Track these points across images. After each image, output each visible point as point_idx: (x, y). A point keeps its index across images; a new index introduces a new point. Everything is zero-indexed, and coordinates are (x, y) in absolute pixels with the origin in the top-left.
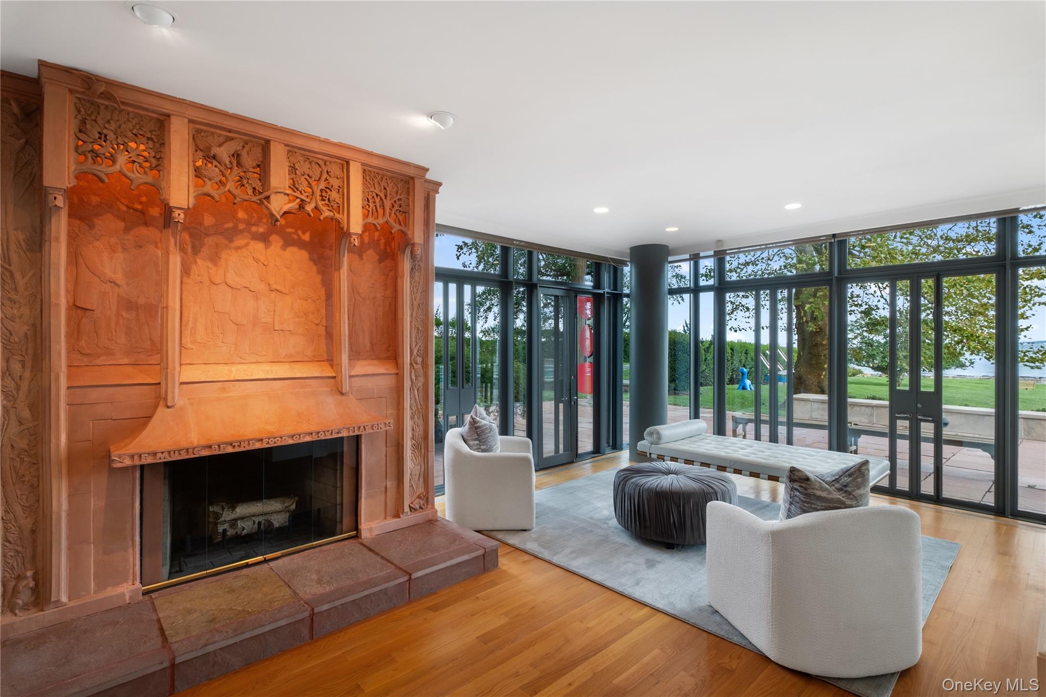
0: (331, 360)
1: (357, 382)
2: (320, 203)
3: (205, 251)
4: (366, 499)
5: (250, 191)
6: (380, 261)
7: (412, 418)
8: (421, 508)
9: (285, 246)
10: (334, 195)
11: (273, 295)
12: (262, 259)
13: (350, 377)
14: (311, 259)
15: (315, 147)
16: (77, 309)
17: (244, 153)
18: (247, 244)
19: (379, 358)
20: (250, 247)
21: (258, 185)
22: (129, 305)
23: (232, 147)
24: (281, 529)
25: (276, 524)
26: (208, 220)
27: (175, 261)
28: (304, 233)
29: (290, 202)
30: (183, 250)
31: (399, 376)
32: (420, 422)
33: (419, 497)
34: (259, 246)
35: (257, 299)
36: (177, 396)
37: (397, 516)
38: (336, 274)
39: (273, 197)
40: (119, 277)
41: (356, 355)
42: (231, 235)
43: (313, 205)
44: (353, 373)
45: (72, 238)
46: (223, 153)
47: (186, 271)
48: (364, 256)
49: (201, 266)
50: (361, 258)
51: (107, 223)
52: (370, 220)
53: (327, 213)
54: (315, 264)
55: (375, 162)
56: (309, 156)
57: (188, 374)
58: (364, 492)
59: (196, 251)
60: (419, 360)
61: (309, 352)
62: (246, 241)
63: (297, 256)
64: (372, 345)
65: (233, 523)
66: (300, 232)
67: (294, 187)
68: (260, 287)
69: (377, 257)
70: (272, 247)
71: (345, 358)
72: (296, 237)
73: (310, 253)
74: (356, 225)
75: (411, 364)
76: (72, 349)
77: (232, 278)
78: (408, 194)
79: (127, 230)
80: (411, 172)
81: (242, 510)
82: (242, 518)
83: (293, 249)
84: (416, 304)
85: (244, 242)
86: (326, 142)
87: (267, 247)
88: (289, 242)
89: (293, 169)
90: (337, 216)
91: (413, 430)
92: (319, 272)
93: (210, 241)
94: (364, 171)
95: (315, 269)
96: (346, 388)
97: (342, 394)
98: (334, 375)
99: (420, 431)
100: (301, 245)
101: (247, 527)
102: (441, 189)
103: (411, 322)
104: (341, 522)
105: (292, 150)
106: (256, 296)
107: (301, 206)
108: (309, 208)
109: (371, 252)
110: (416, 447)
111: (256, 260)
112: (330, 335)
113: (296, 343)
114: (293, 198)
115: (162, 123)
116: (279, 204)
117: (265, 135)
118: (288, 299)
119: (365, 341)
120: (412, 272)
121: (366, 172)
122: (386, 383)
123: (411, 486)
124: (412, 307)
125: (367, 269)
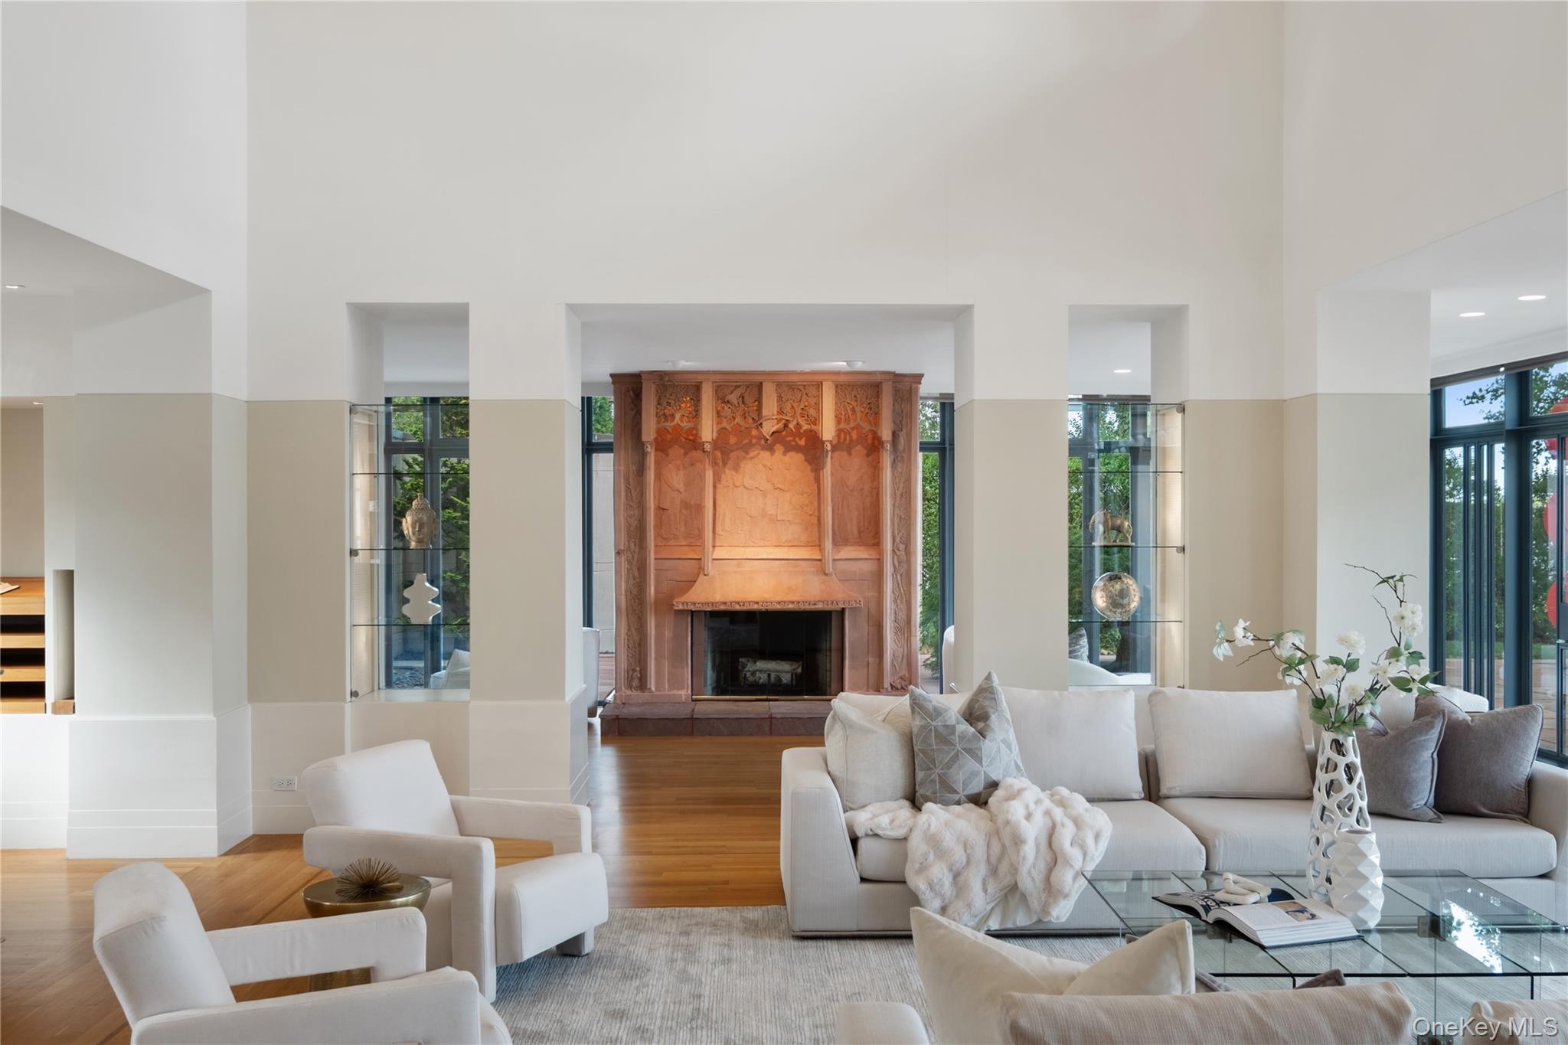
0: (820, 545)
1: (841, 565)
2: (802, 422)
3: (731, 463)
4: (849, 668)
5: (751, 421)
6: (868, 455)
7: (895, 601)
8: (902, 688)
9: (785, 454)
10: (812, 412)
11: (777, 492)
12: (769, 464)
13: (834, 560)
14: (806, 460)
15: (795, 378)
16: (660, 509)
17: (746, 396)
18: (758, 454)
19: (864, 545)
20: (760, 456)
21: (756, 417)
22: (686, 505)
23: (739, 392)
24: (786, 685)
25: (784, 681)
26: (733, 440)
27: (709, 475)
28: (800, 439)
29: (778, 423)
30: (715, 463)
31: (880, 561)
32: (903, 606)
33: (901, 678)
34: (766, 454)
35: (765, 496)
36: (710, 568)
37: (878, 690)
38: (821, 472)
39: (764, 424)
40: (681, 486)
41: (840, 541)
42: (746, 449)
43: (795, 423)
44: (836, 557)
45: (658, 463)
46: (733, 398)
47: (717, 479)
48: (853, 452)
49: (728, 475)
50: (850, 454)
51: (676, 451)
52: (842, 426)
53: (805, 427)
54: (810, 463)
55: (842, 379)
56: (792, 387)
57: (719, 553)
58: (847, 663)
59: (725, 464)
60: (902, 547)
61: (804, 539)
62: (757, 452)
63: (796, 458)
64: (860, 532)
65: (753, 673)
66: (797, 439)
67: (781, 412)
68: (769, 486)
69: (865, 452)
70: (776, 454)
71: (828, 544)
72: (794, 443)
73: (805, 456)
74: (828, 431)
75: (893, 551)
76: (658, 535)
77: (748, 482)
78: (878, 397)
79: (685, 454)
80: (878, 378)
81: (761, 665)
82: (761, 671)
83: (792, 454)
84: (898, 493)
85: (755, 453)
86: (802, 373)
87: (772, 455)
88: (789, 448)
89: (780, 398)
90: (813, 427)
91: (895, 613)
92: (812, 471)
93: (733, 455)
94: (837, 387)
95: (809, 468)
96: (830, 569)
97: (826, 574)
98: (820, 558)
99: (902, 615)
100: (798, 449)
101: (763, 678)
102: (923, 379)
103: (893, 511)
104: (830, 686)
105: (779, 385)
106: (764, 494)
107: (786, 426)
108: (791, 426)
109: (859, 448)
110: (898, 630)
111: (765, 466)
112: (818, 524)
113: (794, 531)
114: (779, 421)
115: (698, 388)
116: (769, 428)
117: (758, 379)
118: (788, 495)
119: (853, 529)
120: (894, 463)
121: (839, 387)
122: (867, 567)
123: (893, 665)
124: (894, 497)
125: (856, 463)
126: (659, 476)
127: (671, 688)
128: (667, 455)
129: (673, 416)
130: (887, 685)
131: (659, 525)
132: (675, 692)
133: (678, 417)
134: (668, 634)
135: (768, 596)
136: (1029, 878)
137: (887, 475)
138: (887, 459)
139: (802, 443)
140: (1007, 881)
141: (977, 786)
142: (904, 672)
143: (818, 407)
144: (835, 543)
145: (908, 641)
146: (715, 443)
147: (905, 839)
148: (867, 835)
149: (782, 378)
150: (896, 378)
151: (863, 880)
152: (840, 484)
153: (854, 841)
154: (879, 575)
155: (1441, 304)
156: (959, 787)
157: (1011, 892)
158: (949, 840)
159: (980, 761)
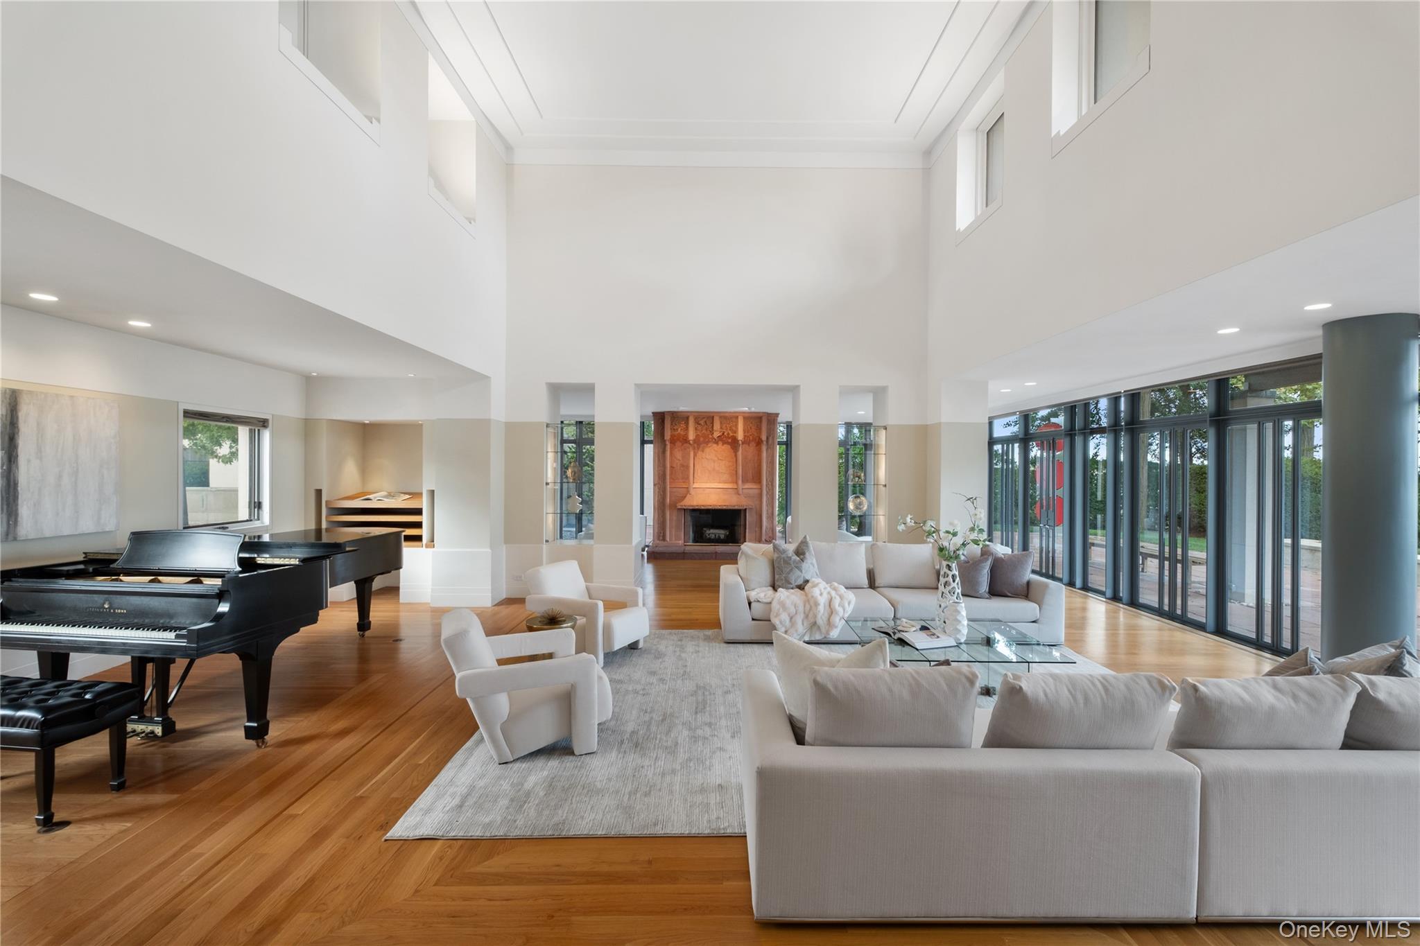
0: (737, 483)
1: (745, 491)
2: (730, 432)
3: (701, 449)
4: (748, 533)
5: (710, 431)
6: (757, 446)
7: (767, 505)
8: (770, 541)
9: (723, 445)
10: (734, 428)
11: (720, 460)
12: (716, 449)
13: (743, 489)
14: (731, 448)
15: (727, 415)
16: (672, 467)
17: (707, 421)
19: (755, 482)
21: (712, 428)
22: (683, 466)
23: (704, 420)
24: (723, 540)
25: (723, 536)
26: (702, 439)
27: (692, 453)
28: (729, 439)
30: (694, 449)
31: (761, 489)
32: (770, 508)
33: (769, 537)
34: (715, 445)
36: (692, 491)
37: (760, 542)
38: (737, 453)
39: (716, 431)
40: (681, 459)
41: (745, 481)
42: (707, 443)
43: (727, 432)
44: (743, 487)
45: (671, 449)
46: (702, 422)
47: (695, 455)
48: (751, 445)
49: (700, 453)
50: (749, 445)
51: (678, 444)
52: (746, 434)
53: (731, 434)
54: (733, 449)
55: (747, 415)
56: (725, 418)
57: (696, 485)
58: (747, 530)
59: (698, 449)
60: (770, 483)
61: (730, 480)
63: (727, 447)
64: (753, 477)
65: (709, 535)
66: (726, 440)
67: (721, 428)
68: (716, 459)
70: (719, 446)
71: (740, 482)
72: (724, 441)
73: (731, 446)
74: (740, 436)
75: (767, 485)
76: (671, 478)
77: (707, 457)
78: (761, 422)
79: (683, 445)
80: (761, 415)
81: (712, 531)
82: (712, 533)
83: (725, 445)
84: (769, 462)
85: (711, 445)
86: (730, 413)
87: (717, 445)
89: (721, 423)
90: (736, 435)
91: (767, 512)
92: (734, 452)
93: (702, 446)
95: (732, 451)
96: (741, 492)
97: (739, 494)
98: (736, 487)
99: (770, 511)
100: (728, 443)
101: (713, 536)
103: (767, 469)
104: (740, 540)
105: (721, 417)
106: (714, 462)
107: (723, 434)
108: (726, 434)
109: (753, 443)
110: (767, 518)
112: (736, 474)
113: (726, 477)
114: (721, 432)
115: (688, 418)
116: (716, 435)
117: (712, 415)
118: (724, 462)
119: (750, 476)
120: (767, 450)
121: (744, 418)
122: (757, 491)
123: (766, 531)
124: (767, 463)
125: (751, 449)
126: (671, 453)
127: (676, 540)
128: (675, 445)
129: (677, 429)
130: (763, 539)
131: (671, 474)
132: (678, 542)
133: (679, 429)
134: (674, 518)
135: (715, 503)
136: (821, 621)
137: (764, 454)
138: (764, 448)
139: (730, 441)
140: (812, 620)
141: (800, 582)
142: (771, 535)
143: (737, 428)
144: (743, 481)
145: (772, 522)
146: (694, 440)
147: (770, 603)
148: (755, 601)
149: (722, 415)
150: (769, 415)
151: (753, 619)
152: (745, 458)
153: (750, 604)
154: (761, 495)
155: (992, 386)
156: (793, 582)
157: (814, 625)
158: (788, 603)
159: (801, 571)
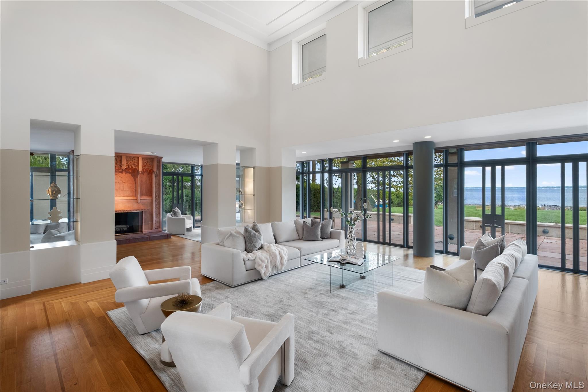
0: (136, 196)
1: (142, 201)
2: (133, 166)
4: (144, 225)
5: (118, 165)
7: (156, 209)
8: (158, 228)
10: (136, 164)
11: (123, 183)
13: (140, 200)
14: (132, 175)
15: (131, 155)
17: (117, 159)
18: (118, 174)
19: (148, 196)
21: (120, 164)
25: (124, 230)
28: (130, 170)
29: (126, 166)
31: (152, 200)
32: (158, 210)
33: (157, 226)
34: (120, 174)
35: (120, 184)
37: (152, 230)
38: (137, 179)
39: (123, 166)
41: (142, 195)
43: (131, 166)
44: (141, 199)
48: (144, 174)
52: (144, 168)
54: (133, 176)
56: (130, 157)
58: (143, 224)
60: (157, 196)
61: (131, 195)
63: (129, 175)
64: (146, 193)
66: (129, 170)
67: (127, 163)
68: (121, 182)
69: (147, 174)
70: (123, 174)
71: (139, 196)
72: (128, 171)
73: (131, 174)
74: (140, 168)
75: (155, 197)
78: (153, 161)
80: (153, 157)
81: (117, 226)
82: (117, 228)
84: (156, 184)
86: (134, 155)
88: (126, 173)
89: (127, 160)
90: (136, 168)
91: (156, 211)
92: (133, 178)
94: (142, 158)
95: (132, 177)
96: (139, 201)
97: (138, 203)
98: (136, 199)
99: (158, 212)
100: (129, 173)
102: (163, 158)
103: (155, 188)
104: (139, 230)
105: (127, 157)
108: (130, 167)
109: (146, 173)
110: (156, 215)
111: (120, 177)
112: (136, 191)
113: (128, 193)
117: (121, 155)
118: (127, 184)
119: (144, 192)
121: (143, 158)
122: (149, 201)
123: (155, 223)
125: (145, 177)
130: (154, 228)
136: (278, 263)
137: (154, 180)
138: (154, 176)
140: (274, 264)
143: (138, 163)
145: (159, 218)
147: (254, 260)
149: (128, 155)
150: (157, 157)
151: (246, 270)
152: (141, 181)
153: (244, 261)
154: (152, 203)
